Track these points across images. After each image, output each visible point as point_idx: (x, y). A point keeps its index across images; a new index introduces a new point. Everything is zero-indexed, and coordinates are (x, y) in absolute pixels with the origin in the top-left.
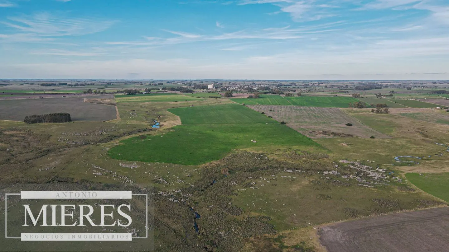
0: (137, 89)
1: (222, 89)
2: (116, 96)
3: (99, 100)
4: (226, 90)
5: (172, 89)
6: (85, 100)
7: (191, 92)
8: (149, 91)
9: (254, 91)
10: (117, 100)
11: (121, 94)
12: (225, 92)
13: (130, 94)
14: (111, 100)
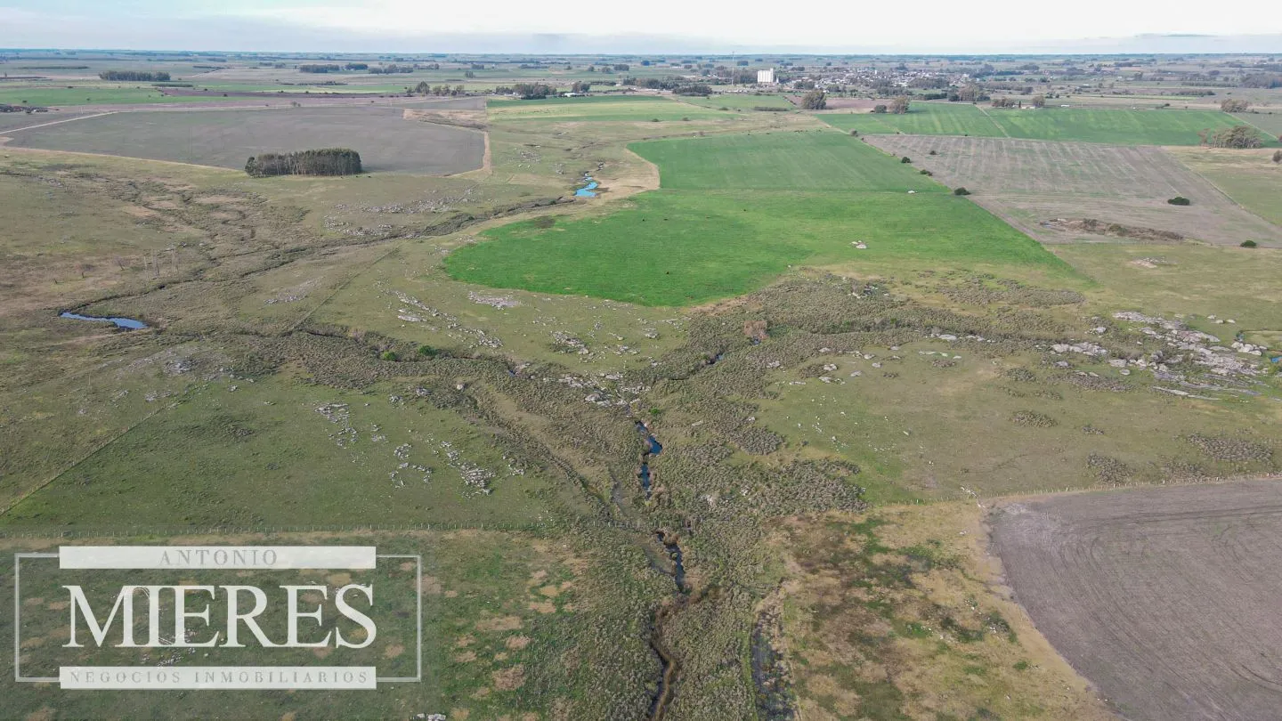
0: (551, 83)
1: (799, 86)
2: (491, 104)
3: (444, 113)
4: (811, 86)
5: (652, 84)
6: (408, 113)
7: (706, 92)
8: (586, 88)
9: (898, 91)
10: (492, 115)
11: (505, 97)
12: (805, 93)
13: (529, 98)
14: (476, 113)
